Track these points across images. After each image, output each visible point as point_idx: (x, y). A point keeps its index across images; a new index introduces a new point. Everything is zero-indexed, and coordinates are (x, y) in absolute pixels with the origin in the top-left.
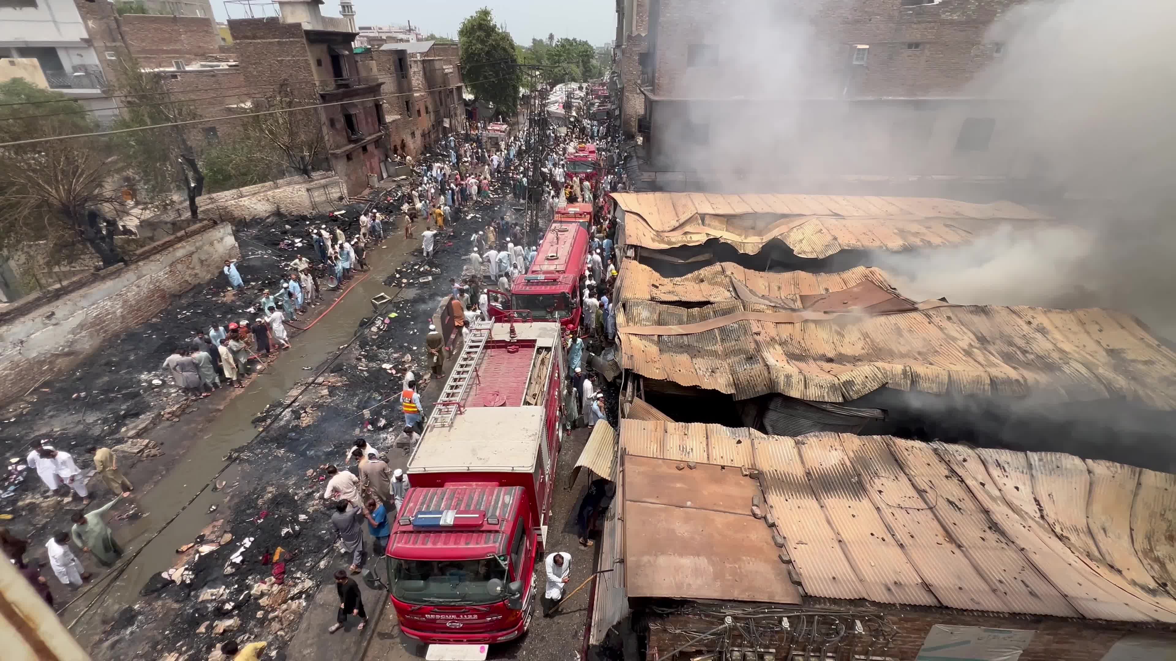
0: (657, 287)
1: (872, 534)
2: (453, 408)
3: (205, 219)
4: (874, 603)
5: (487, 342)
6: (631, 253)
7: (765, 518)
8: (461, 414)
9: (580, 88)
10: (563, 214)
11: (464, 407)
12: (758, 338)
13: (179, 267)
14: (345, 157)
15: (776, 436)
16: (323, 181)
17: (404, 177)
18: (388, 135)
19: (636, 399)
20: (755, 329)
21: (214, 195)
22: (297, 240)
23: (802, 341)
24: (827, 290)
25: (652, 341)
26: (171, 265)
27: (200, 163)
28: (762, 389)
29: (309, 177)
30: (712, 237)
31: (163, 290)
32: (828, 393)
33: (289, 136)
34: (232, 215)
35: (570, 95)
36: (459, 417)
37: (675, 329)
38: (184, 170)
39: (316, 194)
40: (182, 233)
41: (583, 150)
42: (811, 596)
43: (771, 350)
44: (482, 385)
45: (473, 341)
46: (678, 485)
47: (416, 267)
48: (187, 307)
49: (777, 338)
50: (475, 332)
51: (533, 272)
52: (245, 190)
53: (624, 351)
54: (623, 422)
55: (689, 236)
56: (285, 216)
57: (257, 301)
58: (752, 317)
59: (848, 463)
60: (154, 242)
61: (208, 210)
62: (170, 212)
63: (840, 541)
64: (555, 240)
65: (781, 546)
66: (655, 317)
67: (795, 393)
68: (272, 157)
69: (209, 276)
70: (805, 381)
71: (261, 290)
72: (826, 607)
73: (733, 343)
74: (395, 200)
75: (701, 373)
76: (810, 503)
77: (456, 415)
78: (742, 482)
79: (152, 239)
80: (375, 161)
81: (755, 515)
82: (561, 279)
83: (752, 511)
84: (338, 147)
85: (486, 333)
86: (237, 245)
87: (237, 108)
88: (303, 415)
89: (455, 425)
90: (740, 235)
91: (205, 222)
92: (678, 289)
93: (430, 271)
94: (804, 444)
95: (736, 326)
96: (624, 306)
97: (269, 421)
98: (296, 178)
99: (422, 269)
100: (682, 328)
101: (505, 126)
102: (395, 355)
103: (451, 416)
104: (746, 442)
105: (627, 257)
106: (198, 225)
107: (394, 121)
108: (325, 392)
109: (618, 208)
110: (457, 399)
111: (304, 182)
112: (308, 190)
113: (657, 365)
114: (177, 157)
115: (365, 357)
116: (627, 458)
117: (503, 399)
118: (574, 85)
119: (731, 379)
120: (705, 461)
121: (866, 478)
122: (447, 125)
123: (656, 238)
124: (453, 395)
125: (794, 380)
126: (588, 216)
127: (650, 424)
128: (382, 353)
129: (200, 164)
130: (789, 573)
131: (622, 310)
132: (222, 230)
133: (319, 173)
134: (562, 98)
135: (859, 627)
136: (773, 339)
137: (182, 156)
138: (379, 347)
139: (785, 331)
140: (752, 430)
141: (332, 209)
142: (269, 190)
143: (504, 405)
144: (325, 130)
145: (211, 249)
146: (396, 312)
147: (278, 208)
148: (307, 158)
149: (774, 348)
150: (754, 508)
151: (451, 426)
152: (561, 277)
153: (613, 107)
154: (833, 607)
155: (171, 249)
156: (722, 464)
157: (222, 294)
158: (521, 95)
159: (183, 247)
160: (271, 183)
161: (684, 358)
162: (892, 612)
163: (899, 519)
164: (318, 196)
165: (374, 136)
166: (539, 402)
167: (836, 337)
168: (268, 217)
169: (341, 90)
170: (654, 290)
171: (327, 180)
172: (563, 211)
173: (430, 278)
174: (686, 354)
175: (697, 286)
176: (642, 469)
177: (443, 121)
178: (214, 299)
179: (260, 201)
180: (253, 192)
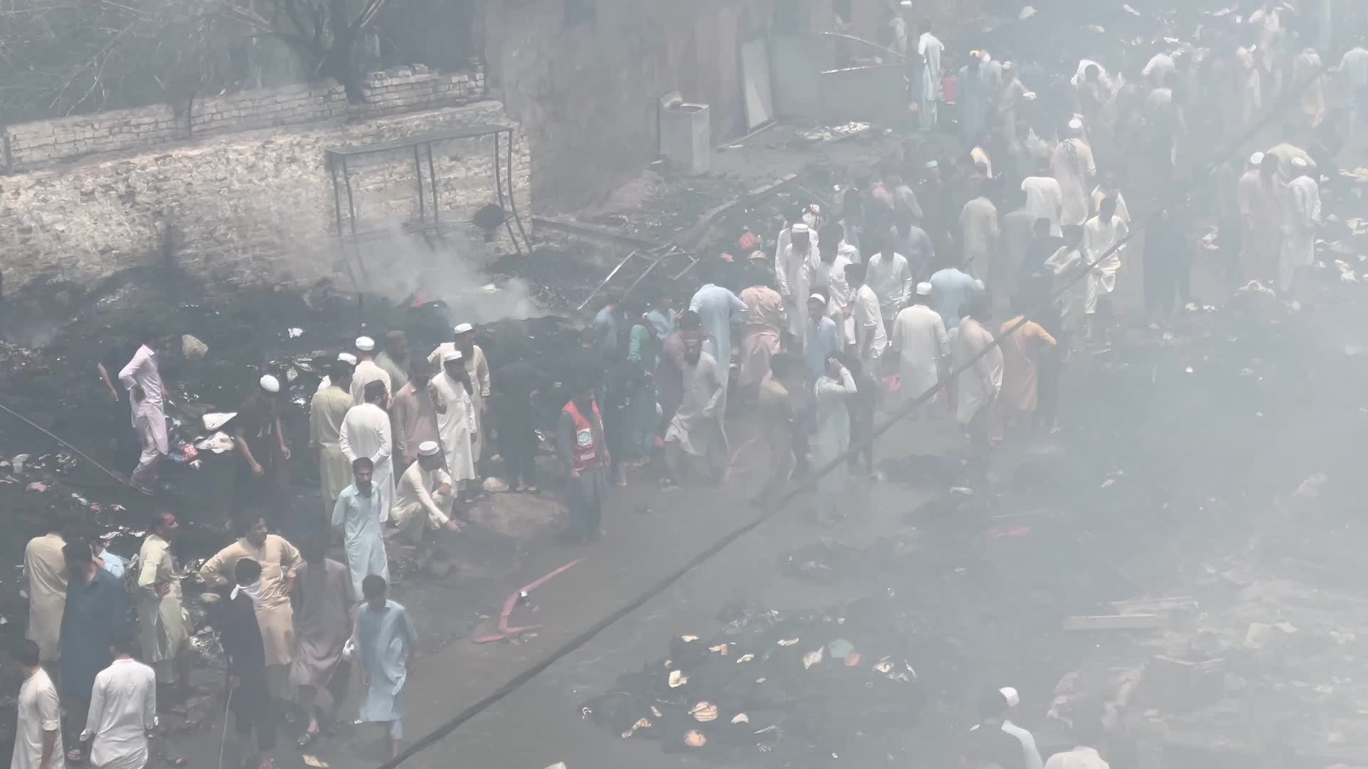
16: (414, 121)
22: (213, 420)
29: (355, 95)
39: (368, 181)
56: (196, 284)
98: (289, 96)
111: (324, 120)
112: (333, 161)
133: (406, 76)
142: (146, 147)
147: (170, 240)
160: (164, 113)
164: (378, 196)
168: (111, 285)
171: (441, 115)
179: (89, 196)
180: (65, 150)
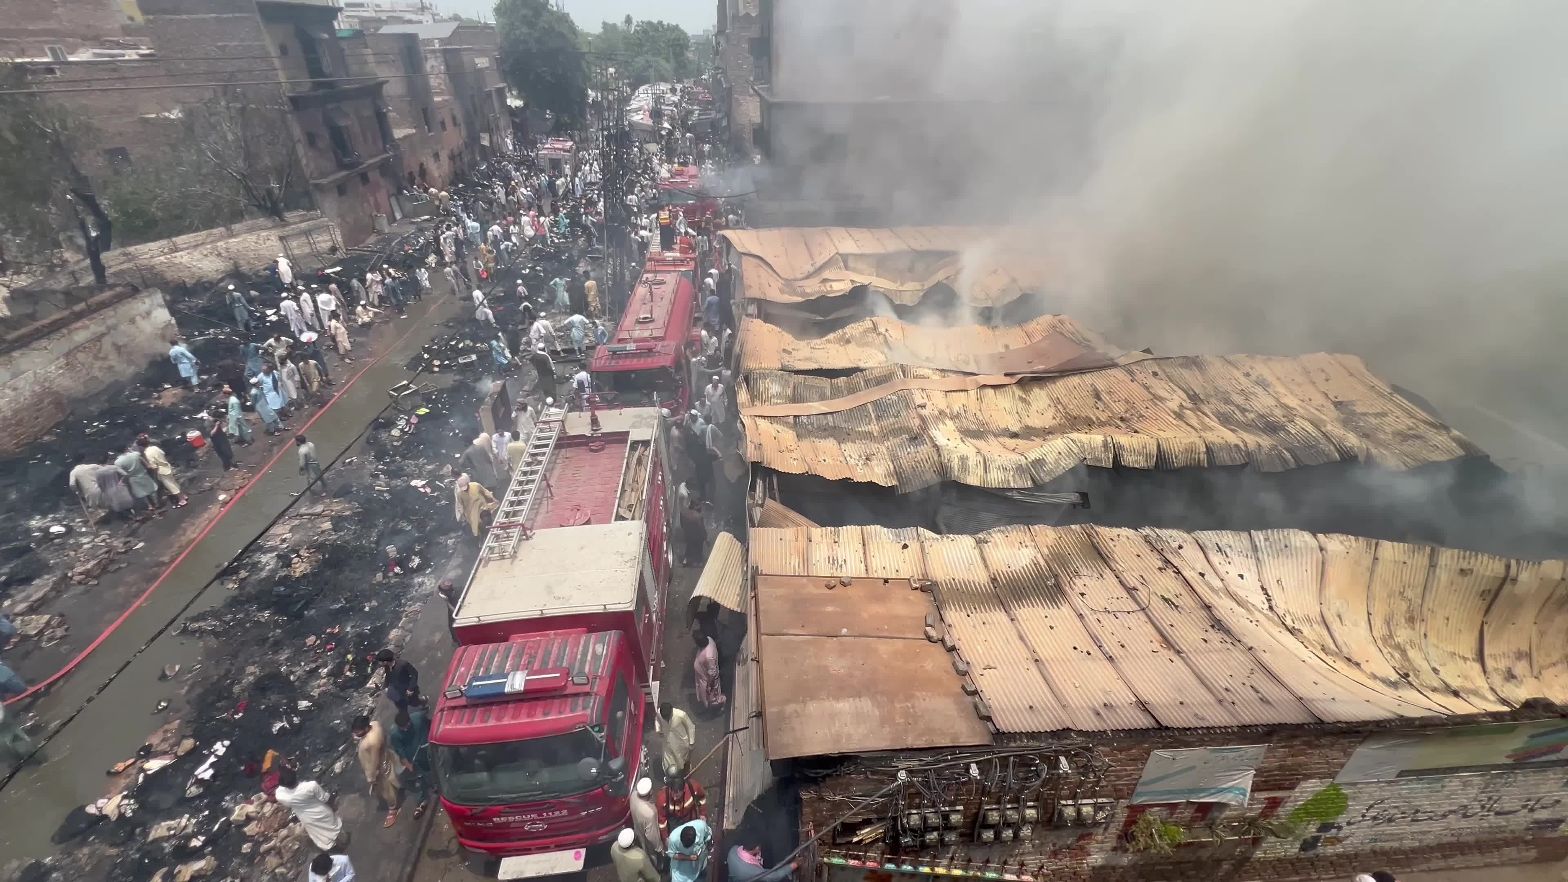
0: (789, 353)
1: (1075, 648)
2: (515, 532)
3: (119, 285)
4: (1080, 733)
5: (559, 439)
6: (752, 309)
7: (942, 641)
8: (527, 539)
9: (673, 91)
10: (658, 261)
11: (531, 530)
12: (924, 412)
13: (81, 356)
14: (336, 190)
15: (951, 536)
16: (303, 225)
17: (427, 217)
18: (398, 158)
19: (769, 502)
20: (919, 401)
21: (131, 249)
22: (269, 312)
23: (978, 413)
24: (1007, 347)
25: (786, 424)
26: (67, 355)
27: (106, 202)
28: (932, 477)
29: (282, 220)
30: (858, 285)
31: (57, 393)
32: (1013, 476)
33: (245, 160)
34: (163, 278)
35: (658, 99)
36: (525, 544)
37: (817, 407)
38: (77, 213)
39: (294, 244)
40: (81, 306)
41: (680, 173)
42: (1004, 733)
43: (941, 426)
44: (555, 498)
45: (539, 439)
46: (830, 609)
47: (453, 343)
48: (101, 417)
49: (948, 411)
50: (541, 426)
51: (620, 341)
52: (181, 240)
53: (749, 439)
54: (753, 532)
55: (828, 284)
56: (249, 278)
57: (212, 401)
58: (913, 385)
59: (1042, 563)
60: (36, 321)
61: (122, 272)
62: (60, 277)
63: (1037, 660)
64: (648, 296)
65: (964, 674)
66: (789, 392)
67: (973, 480)
68: (221, 191)
69: (131, 370)
70: (985, 463)
71: (219, 386)
72: (1023, 744)
73: (892, 420)
74: (415, 250)
75: (852, 462)
76: (999, 616)
77: (520, 540)
78: (911, 597)
79: (32, 317)
80: (382, 195)
81: (929, 638)
82: (658, 348)
83: (926, 633)
84: (323, 175)
85: (557, 426)
86: (173, 321)
87: (157, 118)
88: (296, 560)
89: (520, 555)
90: (895, 282)
91: (119, 289)
92: (818, 354)
93: (474, 347)
94: (986, 542)
95: (894, 398)
96: (747, 379)
97: (243, 574)
98: (261, 221)
99: (461, 345)
100: (823, 405)
101: (570, 144)
102: (430, 467)
103: (513, 542)
104: (914, 546)
105: (747, 315)
106: (107, 294)
107: (406, 137)
108: (327, 525)
109: (732, 250)
110: (520, 519)
111: (274, 227)
112: (281, 239)
113: (794, 455)
114: (64, 193)
115: (383, 472)
116: (760, 580)
117: (586, 515)
118: (664, 87)
119: (892, 467)
120: (864, 575)
121: (1064, 579)
122: (486, 142)
123: (786, 289)
124: (515, 514)
125: (971, 462)
126: (692, 263)
127: (788, 533)
128: (410, 465)
129: (104, 203)
130: (976, 707)
131: (744, 385)
132: (147, 300)
133: (296, 213)
134: (648, 105)
135: (1064, 764)
136: (942, 412)
137: (72, 191)
138: (404, 457)
139: (958, 401)
140: (921, 530)
141: (320, 266)
142: (220, 240)
143: (588, 522)
144: (301, 150)
145: (132, 329)
146: (427, 408)
147: (236, 266)
148: (277, 191)
149: (944, 423)
150: (928, 629)
151: (514, 556)
152: (659, 346)
153: (719, 116)
154: (1032, 743)
155: (65, 331)
156: (885, 577)
157: (156, 395)
158: (590, 101)
159: (86, 327)
160: (222, 229)
161: (829, 444)
162: (1102, 742)
163: (1105, 624)
164: (299, 247)
165: (377, 159)
166: (637, 515)
167: (1021, 405)
168: (222, 280)
169: (321, 92)
170: (785, 355)
171: (311, 223)
172: (657, 257)
173: (474, 357)
174: (831, 439)
175: (841, 349)
176: (780, 591)
177: (479, 138)
178: (143, 402)
179: (206, 256)
180: (194, 244)
